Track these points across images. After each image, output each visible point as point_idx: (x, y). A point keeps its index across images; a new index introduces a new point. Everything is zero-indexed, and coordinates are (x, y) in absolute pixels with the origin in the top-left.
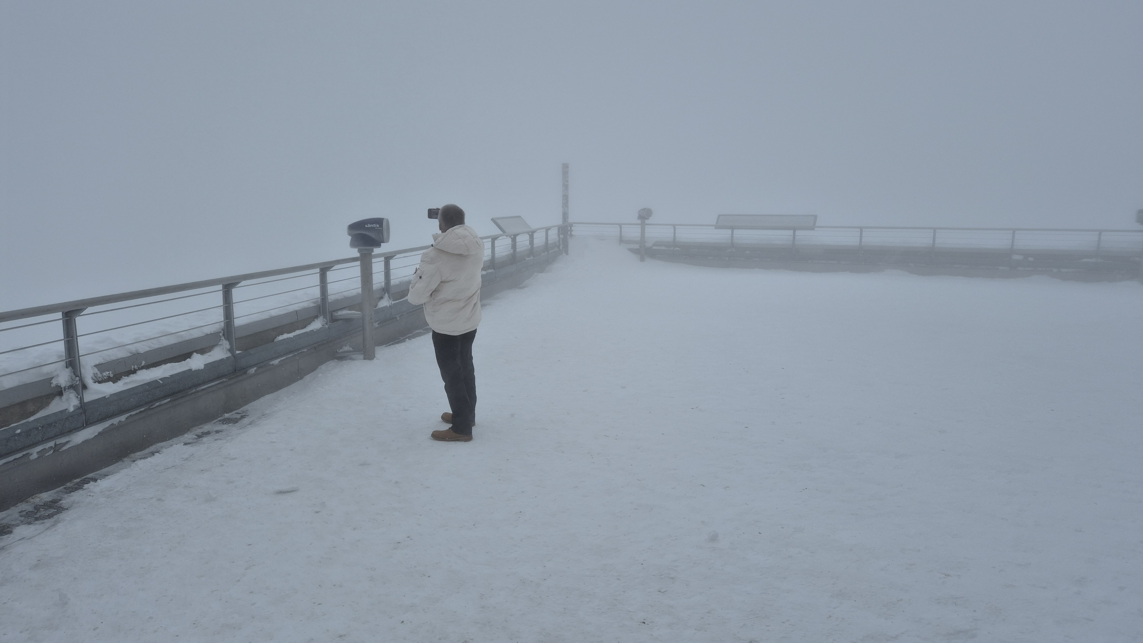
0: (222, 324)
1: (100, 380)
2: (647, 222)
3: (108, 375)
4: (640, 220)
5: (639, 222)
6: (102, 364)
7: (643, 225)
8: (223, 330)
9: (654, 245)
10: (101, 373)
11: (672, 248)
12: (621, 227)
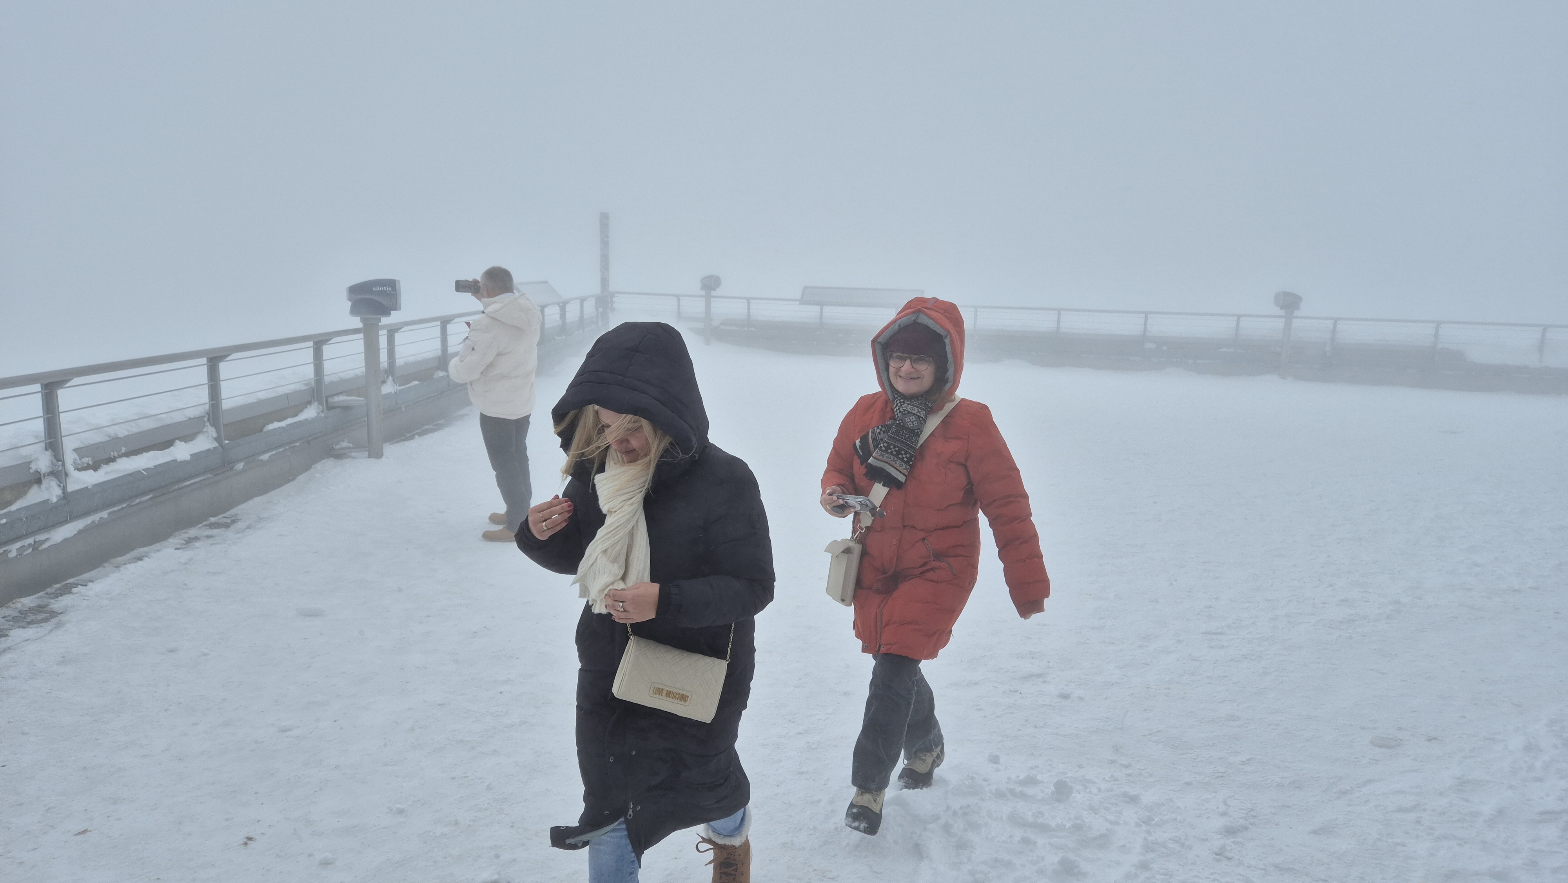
0: (207, 407)
1: (80, 467)
2: (713, 293)
3: (87, 462)
4: (704, 291)
5: (703, 293)
6: (81, 448)
7: (708, 298)
8: (208, 414)
9: (723, 324)
10: (80, 459)
11: (746, 328)
12: (678, 300)
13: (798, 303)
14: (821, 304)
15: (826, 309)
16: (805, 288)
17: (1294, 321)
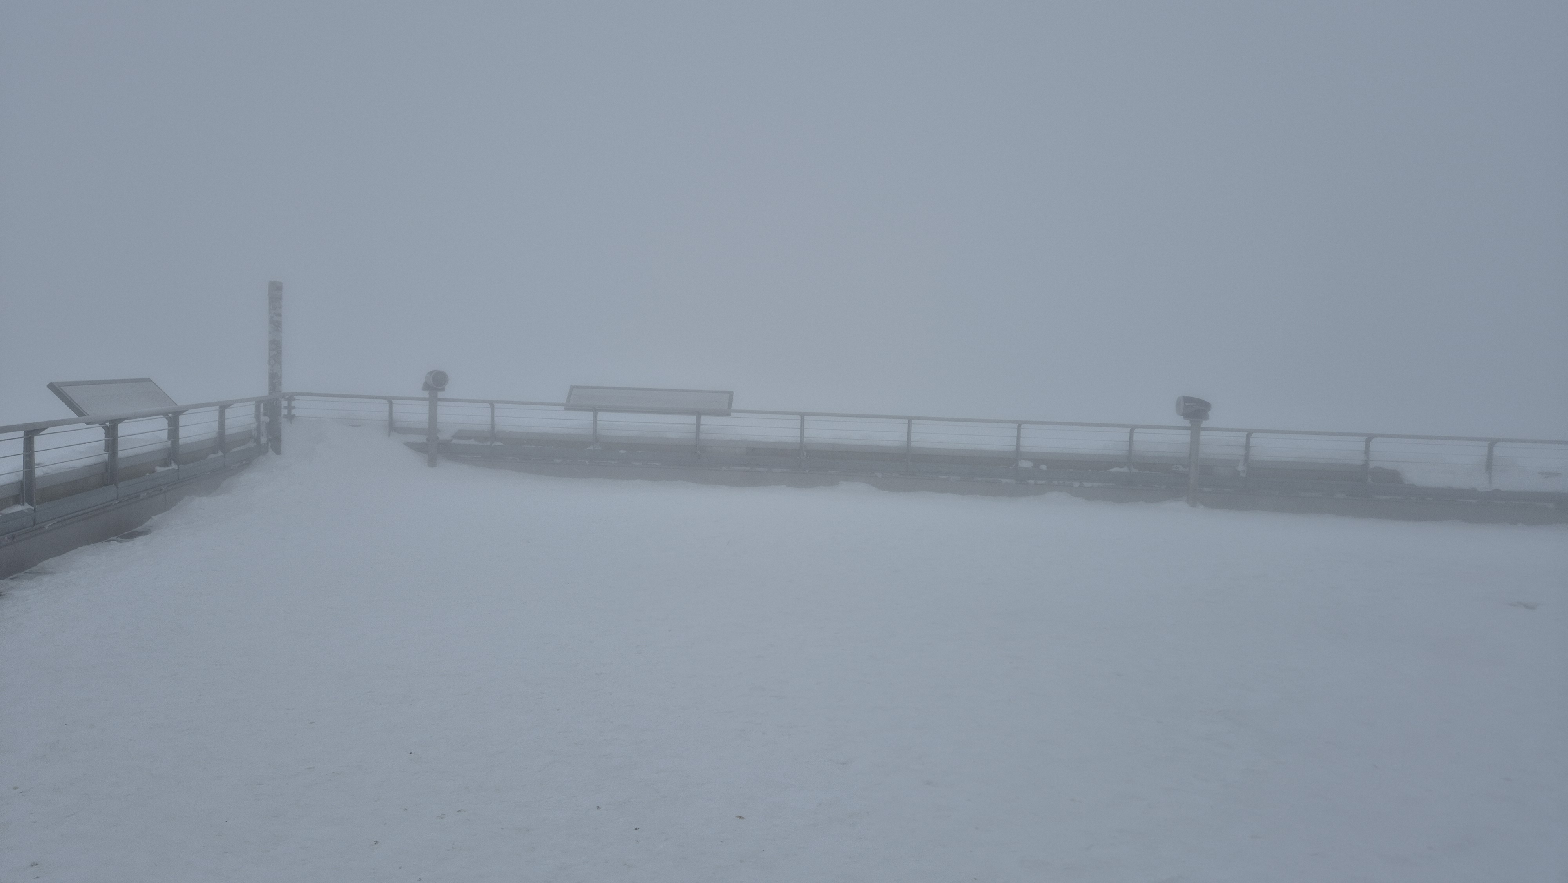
2: (440, 395)
4: (428, 392)
5: (426, 394)
7: (434, 401)
9: (455, 436)
11: (489, 443)
12: (391, 404)
13: (563, 408)
14: (596, 410)
15: (601, 416)
16: (572, 388)
17: (1203, 433)
